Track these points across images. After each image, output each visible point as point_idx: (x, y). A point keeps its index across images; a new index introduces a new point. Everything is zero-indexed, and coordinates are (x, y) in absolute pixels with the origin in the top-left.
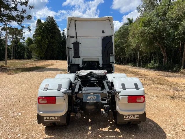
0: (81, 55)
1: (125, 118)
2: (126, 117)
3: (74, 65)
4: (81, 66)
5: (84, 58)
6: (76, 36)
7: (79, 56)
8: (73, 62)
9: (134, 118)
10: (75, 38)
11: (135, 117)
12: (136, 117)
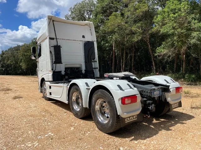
3: (55, 72)
4: (63, 73)
5: (66, 63)
6: (57, 39)
7: (61, 62)
8: (54, 69)
10: (55, 40)
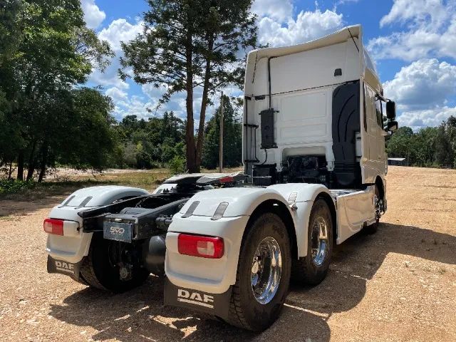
0: (278, 141)
1: (181, 298)
2: (183, 294)
3: (263, 166)
4: (279, 169)
5: (285, 147)
6: (270, 95)
7: (275, 144)
8: (262, 160)
9: (203, 302)
10: (267, 99)
11: (205, 300)
12: (206, 298)
